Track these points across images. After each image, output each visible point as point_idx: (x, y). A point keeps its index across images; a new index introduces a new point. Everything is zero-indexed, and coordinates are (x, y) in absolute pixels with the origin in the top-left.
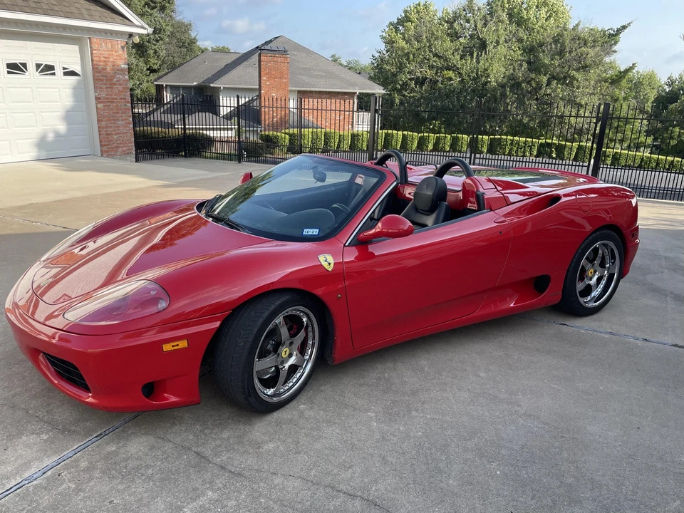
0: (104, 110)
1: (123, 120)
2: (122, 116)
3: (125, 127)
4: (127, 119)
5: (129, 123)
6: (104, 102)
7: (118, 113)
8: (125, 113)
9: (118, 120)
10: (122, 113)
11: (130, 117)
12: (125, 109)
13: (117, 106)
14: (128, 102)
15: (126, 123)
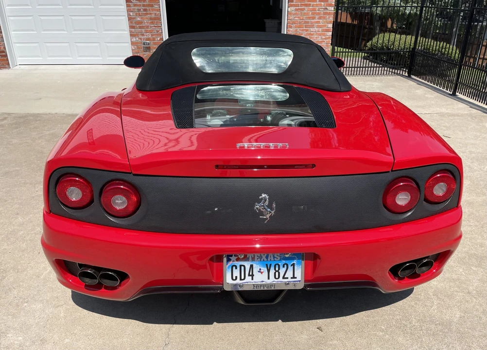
0: (296, 14)
1: (318, 27)
2: (319, 22)
3: (320, 35)
4: (325, 26)
5: (328, 31)
6: (297, 5)
7: (314, 18)
8: (324, 18)
9: (312, 26)
10: (320, 18)
11: (330, 23)
12: (325, 14)
13: (314, 10)
14: (330, 5)
15: (323, 31)
